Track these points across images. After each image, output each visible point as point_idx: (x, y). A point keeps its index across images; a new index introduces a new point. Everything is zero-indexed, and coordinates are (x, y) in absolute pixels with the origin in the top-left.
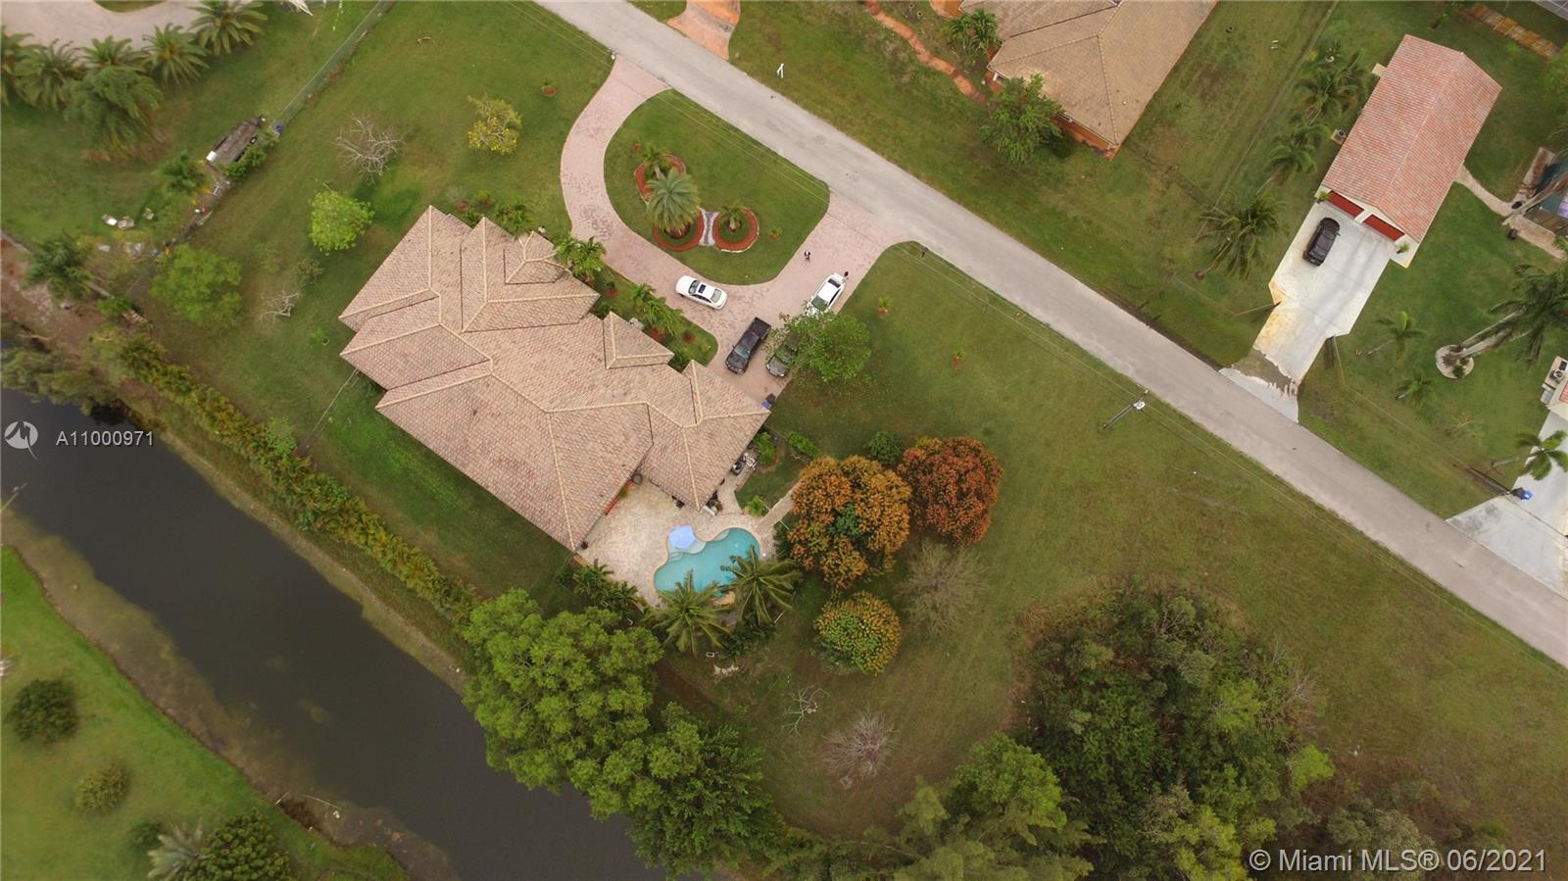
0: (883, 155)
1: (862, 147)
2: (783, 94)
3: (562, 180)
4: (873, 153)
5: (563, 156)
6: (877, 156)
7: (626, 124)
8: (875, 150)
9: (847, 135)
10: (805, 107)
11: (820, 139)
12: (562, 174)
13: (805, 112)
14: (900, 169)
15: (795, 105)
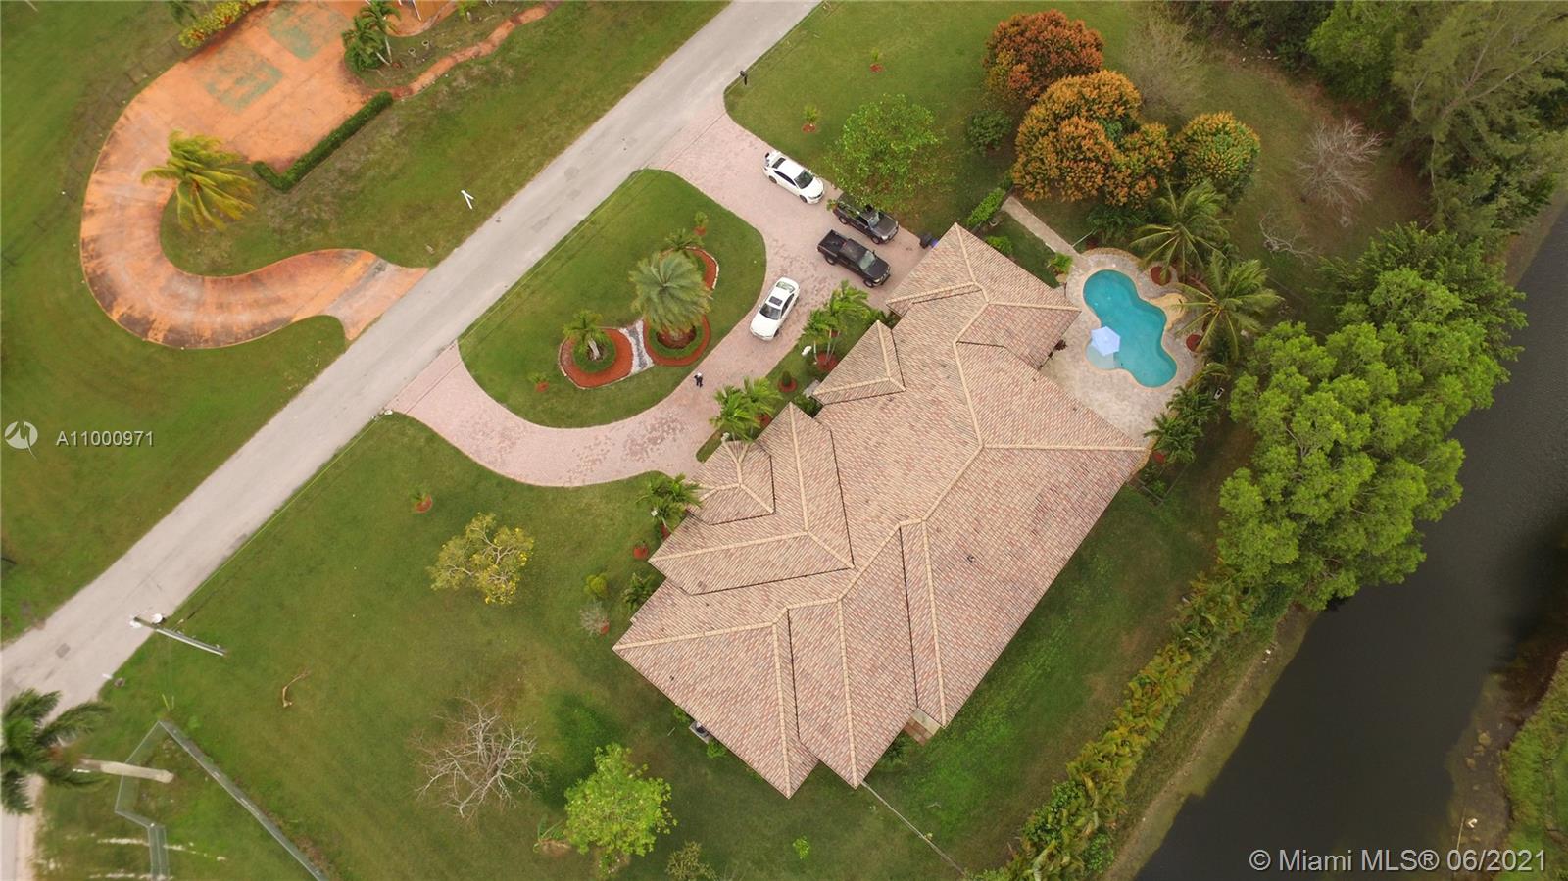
0: (606, 111)
1: (589, 131)
2: (497, 208)
3: (577, 484)
4: (601, 120)
5: (538, 484)
6: (605, 117)
7: (500, 399)
8: (597, 118)
9: (571, 144)
10: (522, 186)
11: (571, 174)
12: (567, 485)
13: (529, 186)
14: (627, 96)
15: (515, 197)
